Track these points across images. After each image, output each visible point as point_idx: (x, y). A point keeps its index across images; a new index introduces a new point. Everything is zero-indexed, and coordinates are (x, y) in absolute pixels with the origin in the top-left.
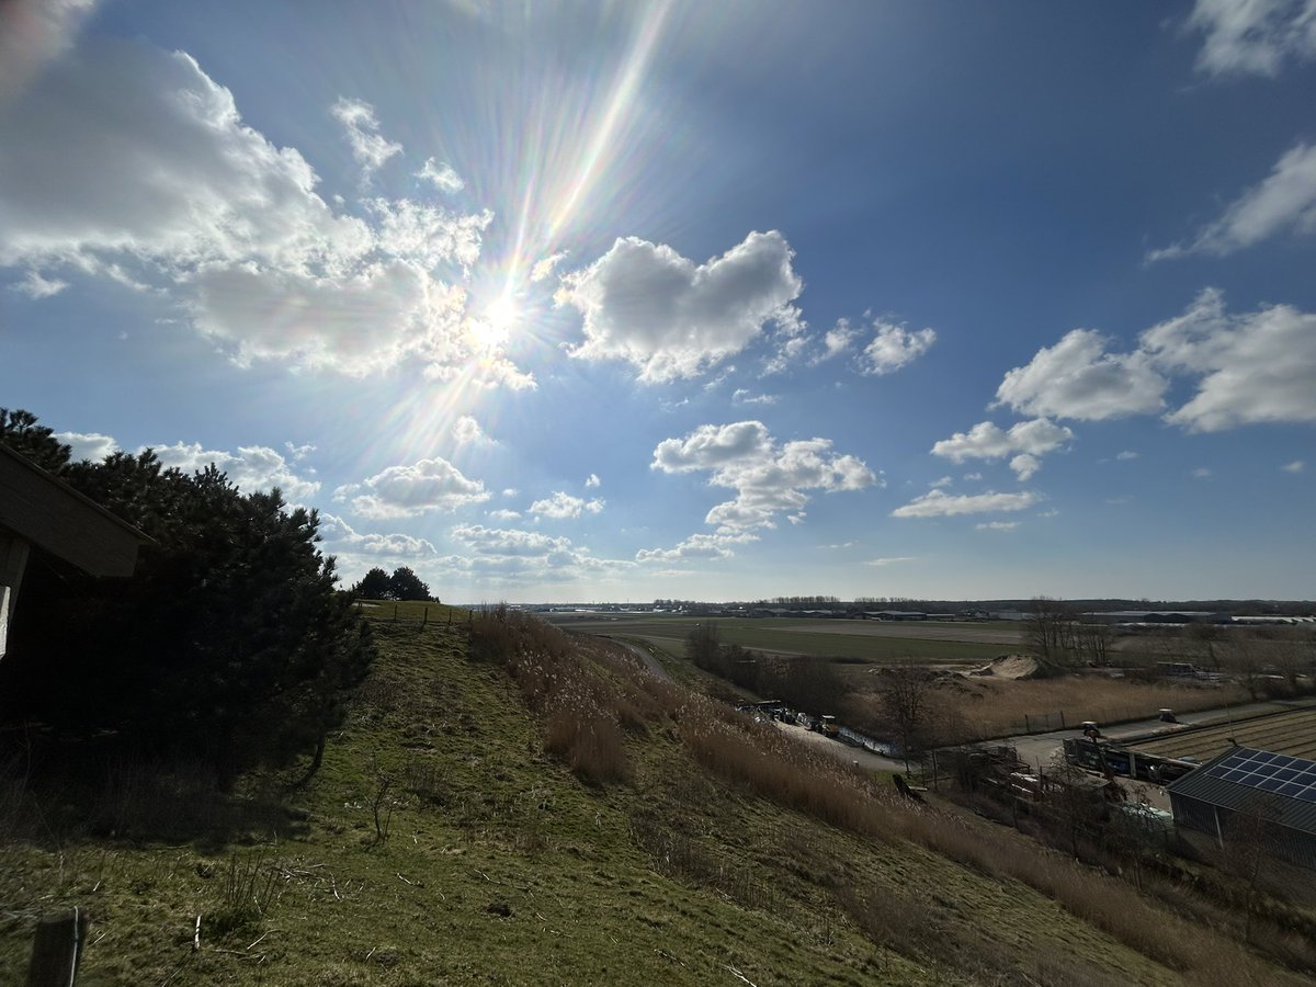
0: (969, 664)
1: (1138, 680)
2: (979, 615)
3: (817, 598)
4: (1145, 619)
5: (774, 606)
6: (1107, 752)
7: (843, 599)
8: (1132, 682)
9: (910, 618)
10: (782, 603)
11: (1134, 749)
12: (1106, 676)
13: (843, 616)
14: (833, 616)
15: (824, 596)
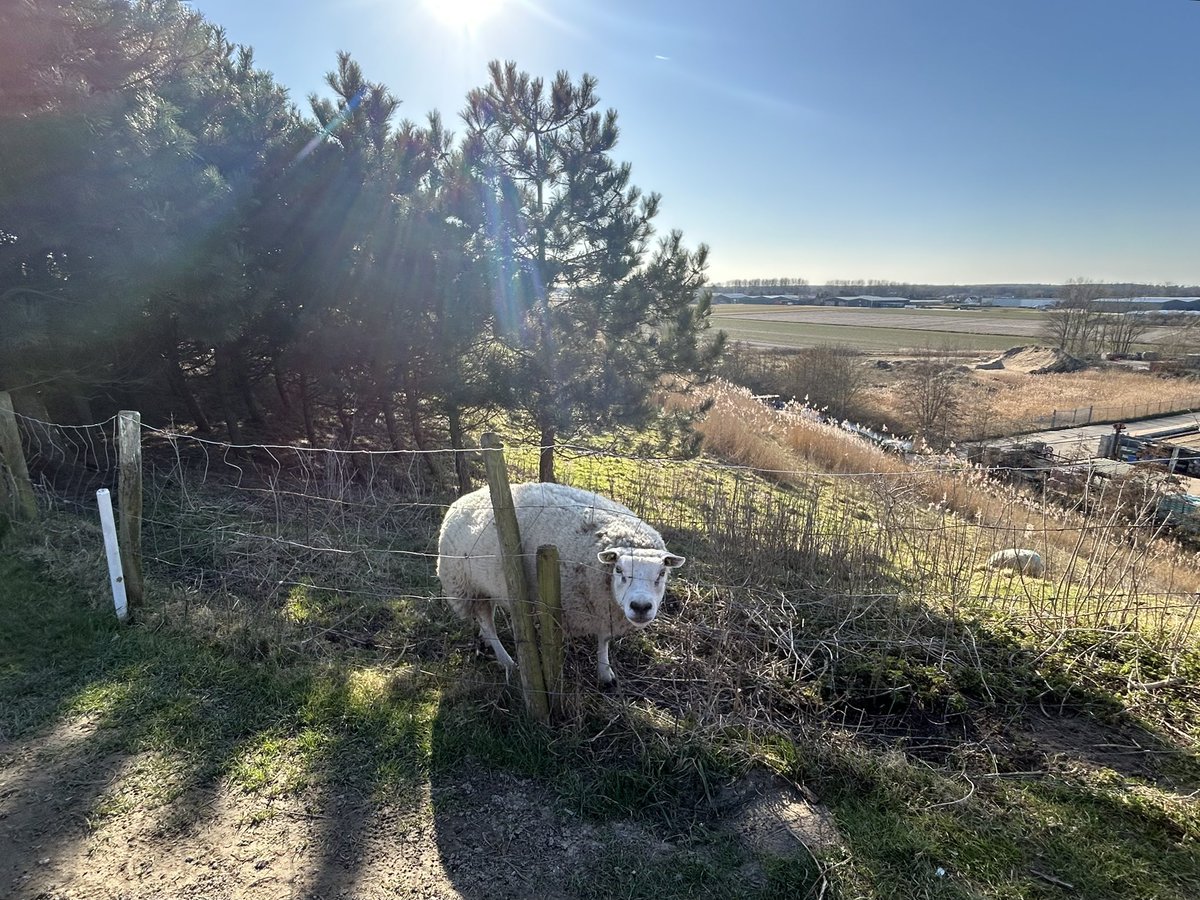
0: (971, 356)
1: (1166, 373)
2: (969, 301)
3: (782, 281)
4: (1166, 306)
5: (729, 290)
6: (1148, 446)
7: (812, 283)
8: (1159, 376)
9: (890, 305)
10: (738, 288)
11: (1177, 442)
12: (1129, 369)
13: (811, 302)
14: (801, 303)
15: (790, 278)
